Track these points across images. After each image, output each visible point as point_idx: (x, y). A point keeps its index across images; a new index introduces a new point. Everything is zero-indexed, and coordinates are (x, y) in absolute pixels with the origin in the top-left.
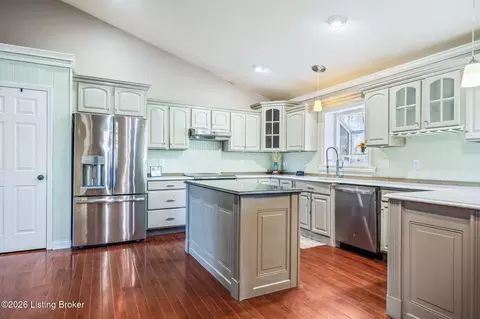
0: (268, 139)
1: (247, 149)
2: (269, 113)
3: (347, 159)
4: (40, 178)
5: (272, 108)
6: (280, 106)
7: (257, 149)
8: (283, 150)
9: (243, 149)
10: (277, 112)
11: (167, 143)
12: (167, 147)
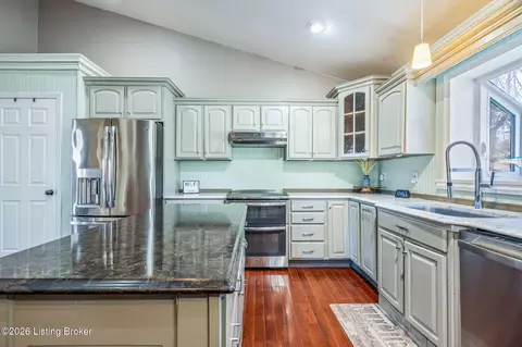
0: (348, 140)
1: (316, 156)
2: (348, 100)
3: (512, 167)
5: (354, 91)
6: (366, 86)
7: (332, 156)
8: (373, 155)
9: (308, 156)
10: (360, 97)
11: (200, 151)
12: (200, 156)
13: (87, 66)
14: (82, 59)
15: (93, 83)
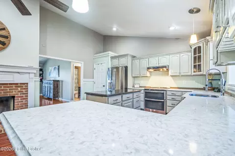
0: (195, 66)
1: (182, 74)
4: (104, 86)
5: (197, 46)
9: (178, 74)
10: (200, 48)
12: (139, 76)
13: (111, 54)
14: (110, 52)
15: (112, 58)
